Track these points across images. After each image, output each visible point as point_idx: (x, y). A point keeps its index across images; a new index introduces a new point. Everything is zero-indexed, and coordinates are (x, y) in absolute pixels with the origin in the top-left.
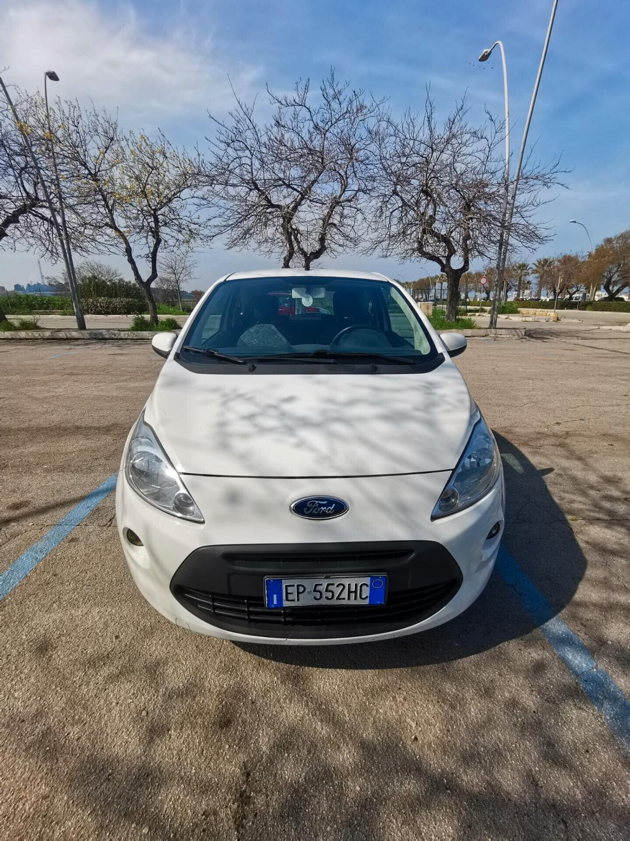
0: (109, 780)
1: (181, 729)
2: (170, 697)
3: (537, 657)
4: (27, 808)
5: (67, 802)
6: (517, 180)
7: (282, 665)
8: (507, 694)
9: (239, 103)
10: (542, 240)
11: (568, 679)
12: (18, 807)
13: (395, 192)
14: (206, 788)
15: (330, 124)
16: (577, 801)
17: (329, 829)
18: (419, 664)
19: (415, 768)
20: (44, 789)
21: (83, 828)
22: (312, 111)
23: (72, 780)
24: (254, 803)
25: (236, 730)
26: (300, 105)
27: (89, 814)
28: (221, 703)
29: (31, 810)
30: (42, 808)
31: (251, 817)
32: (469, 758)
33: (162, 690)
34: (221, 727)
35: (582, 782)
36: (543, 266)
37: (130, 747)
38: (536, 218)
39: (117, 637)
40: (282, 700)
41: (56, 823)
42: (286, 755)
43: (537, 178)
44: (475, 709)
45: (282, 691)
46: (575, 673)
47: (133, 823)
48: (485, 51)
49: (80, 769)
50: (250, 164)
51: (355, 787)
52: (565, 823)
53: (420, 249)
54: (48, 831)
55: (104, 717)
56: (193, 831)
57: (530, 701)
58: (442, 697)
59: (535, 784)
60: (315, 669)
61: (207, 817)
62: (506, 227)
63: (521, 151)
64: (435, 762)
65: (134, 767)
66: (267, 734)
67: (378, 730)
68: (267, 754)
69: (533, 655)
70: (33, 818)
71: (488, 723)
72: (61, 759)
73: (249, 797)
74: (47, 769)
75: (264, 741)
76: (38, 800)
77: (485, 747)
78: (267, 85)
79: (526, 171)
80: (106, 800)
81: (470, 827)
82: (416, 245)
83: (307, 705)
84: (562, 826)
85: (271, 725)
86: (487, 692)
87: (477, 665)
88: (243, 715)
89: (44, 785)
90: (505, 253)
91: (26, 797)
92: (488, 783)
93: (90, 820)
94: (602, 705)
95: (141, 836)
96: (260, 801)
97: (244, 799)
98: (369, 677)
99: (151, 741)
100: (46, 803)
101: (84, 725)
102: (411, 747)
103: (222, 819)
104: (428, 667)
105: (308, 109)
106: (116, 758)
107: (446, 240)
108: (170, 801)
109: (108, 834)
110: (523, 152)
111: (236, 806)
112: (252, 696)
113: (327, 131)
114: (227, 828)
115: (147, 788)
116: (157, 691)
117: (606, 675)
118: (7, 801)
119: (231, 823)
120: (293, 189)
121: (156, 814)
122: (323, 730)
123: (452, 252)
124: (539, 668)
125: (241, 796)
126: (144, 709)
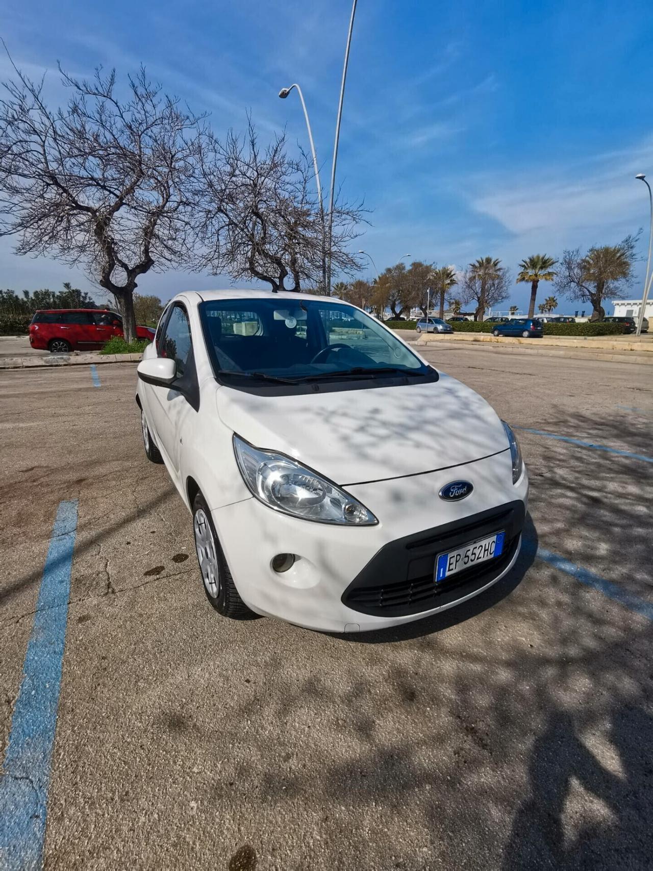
0: (364, 776)
1: (382, 716)
2: (350, 701)
3: (549, 573)
4: (318, 838)
5: (348, 810)
6: (332, 213)
7: (410, 641)
8: (553, 600)
9: (20, 75)
10: (359, 267)
11: (571, 579)
12: (308, 843)
13: (220, 210)
14: (440, 740)
15: (144, 125)
16: (624, 638)
17: (532, 716)
18: (494, 603)
19: (545, 661)
20: (317, 816)
21: (381, 816)
22: (121, 107)
23: (334, 794)
24: (479, 729)
25: (423, 697)
26: (104, 96)
27: (375, 806)
28: (394, 685)
29: (324, 836)
30: (332, 828)
31: (485, 737)
32: (564, 641)
33: (338, 700)
34: (412, 700)
35: (617, 627)
36: (341, 288)
37: (356, 748)
38: (349, 248)
39: (248, 681)
40: (434, 663)
41: (356, 829)
42: (471, 693)
43: (347, 213)
44: (544, 614)
45: (427, 658)
46: (572, 574)
47: (414, 789)
48: (283, 89)
49: (331, 784)
50: (42, 153)
51: (526, 687)
52: (628, 650)
53: (252, 270)
54: (356, 839)
55: (309, 742)
56: (459, 767)
57: (565, 598)
58: (525, 617)
59: (600, 638)
60: (436, 633)
61: (458, 753)
62: (327, 253)
63: (332, 187)
64: (552, 652)
65: (375, 758)
66: (446, 688)
67: (508, 651)
68: (458, 700)
69: (546, 573)
70: (332, 840)
71: (556, 620)
72: (307, 788)
73: (473, 728)
74: (303, 801)
75: (448, 692)
76: (322, 826)
77: (566, 632)
78: (59, 63)
79: (338, 206)
80: (377, 789)
81: (594, 674)
82: (248, 265)
83: (453, 658)
84: (628, 652)
85: (442, 681)
86: (542, 603)
87: (524, 589)
88: (418, 685)
89: (313, 813)
90: (329, 278)
91: (307, 832)
92: (583, 649)
93: (381, 808)
94: (595, 586)
95: (429, 792)
96: (481, 726)
97: (471, 731)
98: (474, 623)
99: (368, 736)
100: (331, 823)
101: (297, 755)
102: (534, 651)
103: (469, 749)
104: (501, 603)
105: (116, 104)
106: (353, 760)
107: (278, 261)
108: (425, 760)
109: (404, 808)
110: (333, 189)
111: (470, 737)
112: (411, 670)
113: (143, 133)
114: (477, 752)
115: (400, 763)
116: (334, 702)
117: (585, 570)
118: (293, 846)
119: (477, 747)
120: (111, 192)
121: (424, 773)
122: (477, 668)
123: (284, 274)
124: (554, 580)
125: (467, 730)
126: (338, 720)
